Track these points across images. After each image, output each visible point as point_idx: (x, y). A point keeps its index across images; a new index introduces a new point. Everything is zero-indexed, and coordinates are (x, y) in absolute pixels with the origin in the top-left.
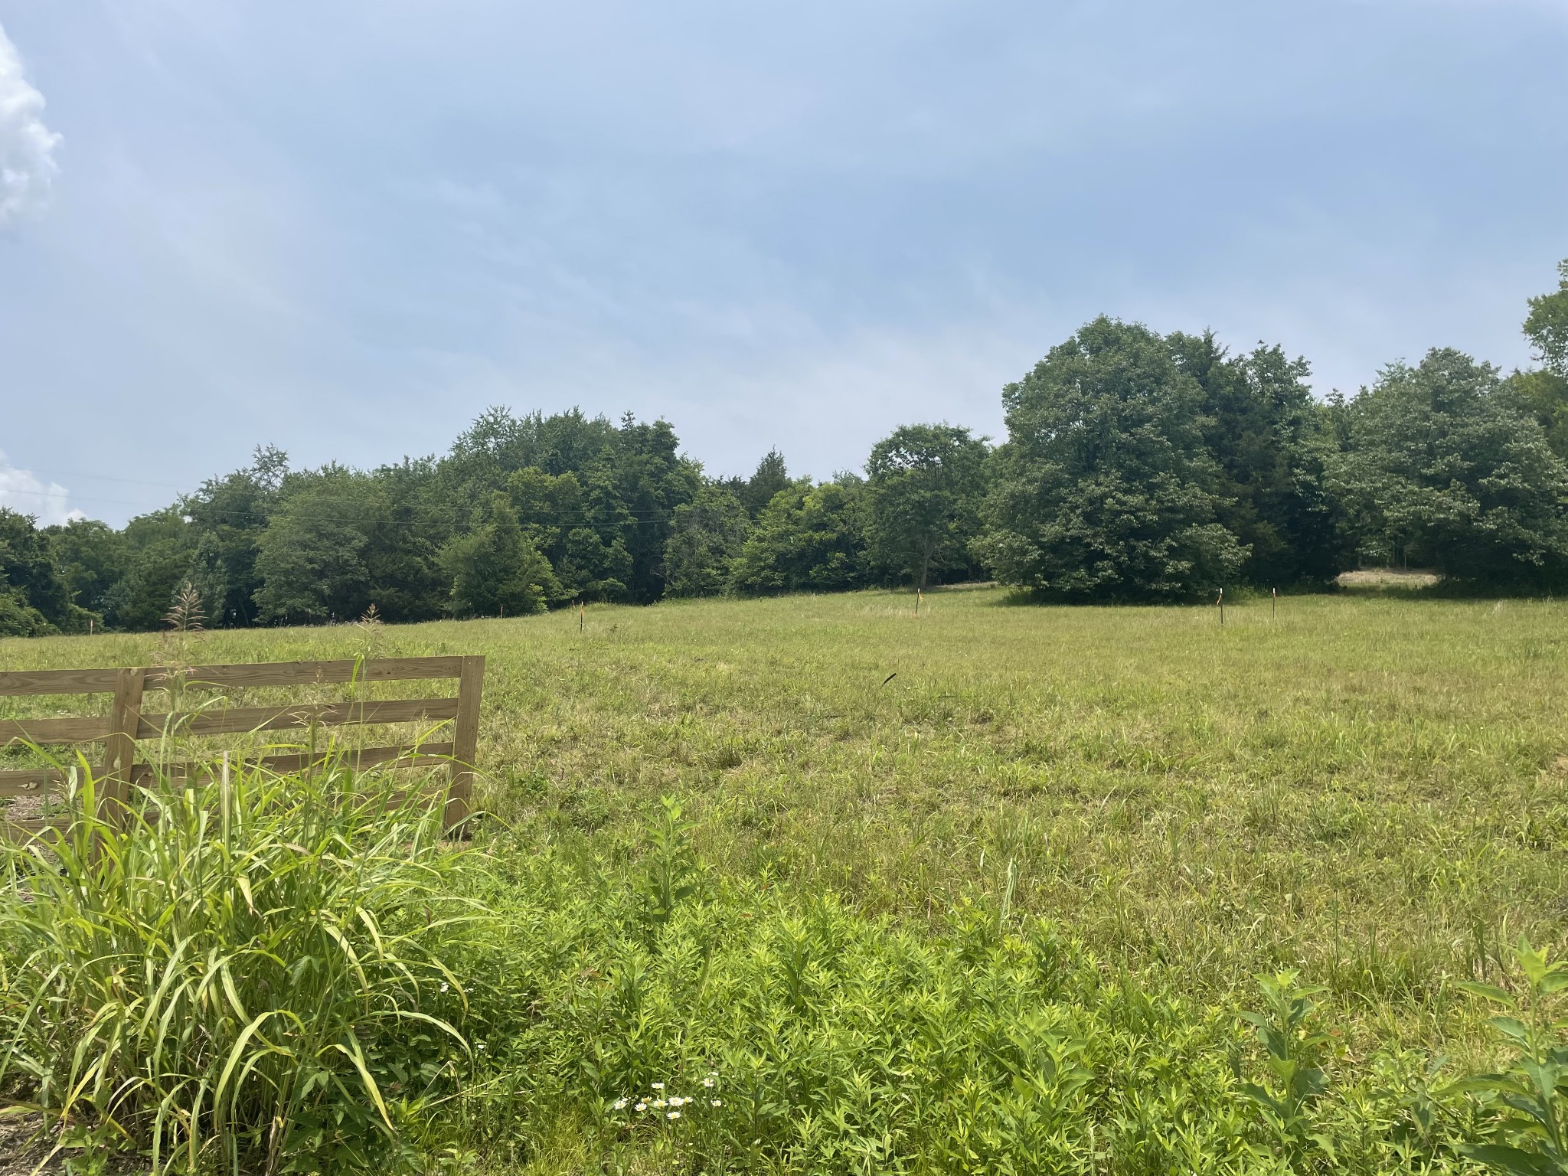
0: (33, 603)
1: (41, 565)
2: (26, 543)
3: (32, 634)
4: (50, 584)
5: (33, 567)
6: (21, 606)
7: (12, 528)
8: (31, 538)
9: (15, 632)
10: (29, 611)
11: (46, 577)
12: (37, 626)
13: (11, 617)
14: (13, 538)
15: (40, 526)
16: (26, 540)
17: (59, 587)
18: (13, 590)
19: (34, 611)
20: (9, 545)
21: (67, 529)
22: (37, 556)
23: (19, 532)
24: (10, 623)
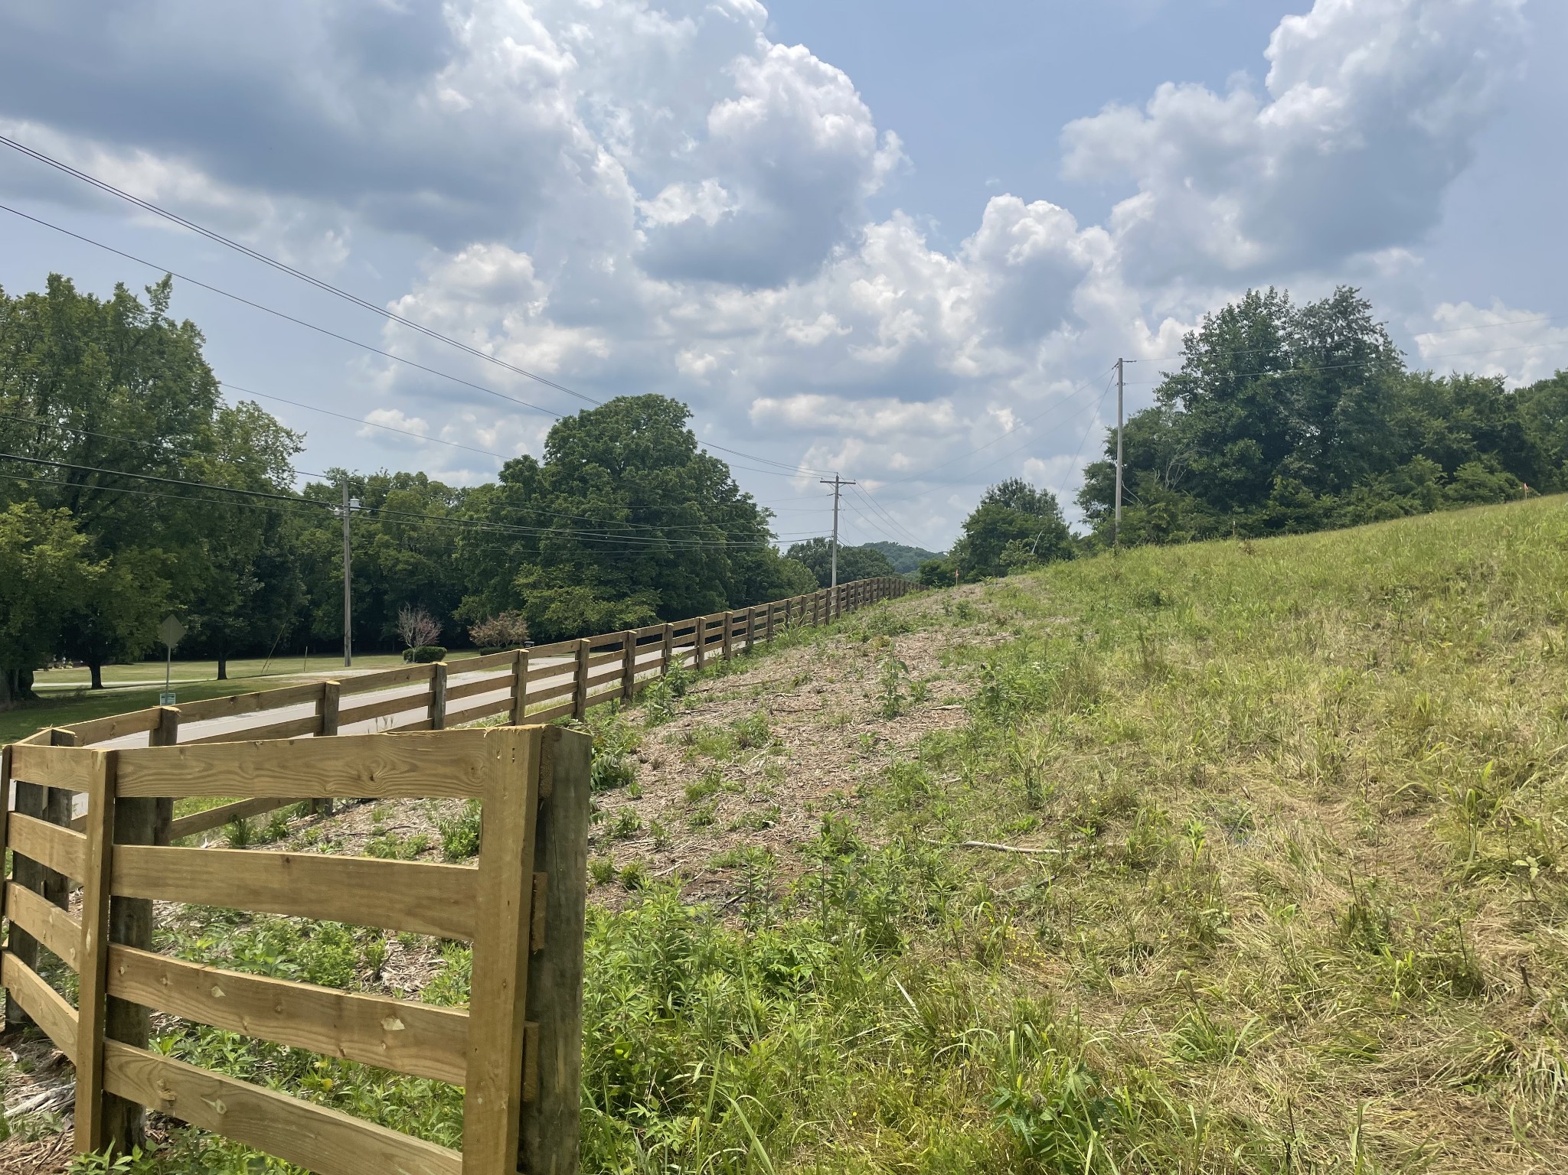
0: (1507, 467)
1: (1510, 426)
2: (1493, 407)
3: (1509, 498)
4: (1522, 445)
5: (1502, 430)
6: (1492, 471)
7: (1476, 394)
8: (1497, 400)
9: (1486, 500)
10: (1501, 478)
11: (1518, 438)
12: (1512, 491)
13: (1482, 485)
14: (1479, 404)
15: (1510, 387)
16: (1492, 403)
17: (1533, 446)
18: (1484, 457)
19: (1509, 475)
20: (1475, 411)
21: (1554, 382)
22: (1505, 418)
23: (1484, 397)
24: (1482, 492)
